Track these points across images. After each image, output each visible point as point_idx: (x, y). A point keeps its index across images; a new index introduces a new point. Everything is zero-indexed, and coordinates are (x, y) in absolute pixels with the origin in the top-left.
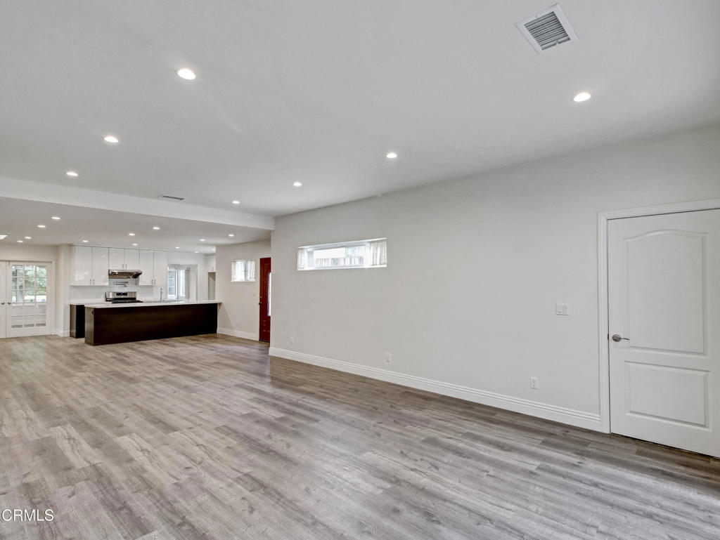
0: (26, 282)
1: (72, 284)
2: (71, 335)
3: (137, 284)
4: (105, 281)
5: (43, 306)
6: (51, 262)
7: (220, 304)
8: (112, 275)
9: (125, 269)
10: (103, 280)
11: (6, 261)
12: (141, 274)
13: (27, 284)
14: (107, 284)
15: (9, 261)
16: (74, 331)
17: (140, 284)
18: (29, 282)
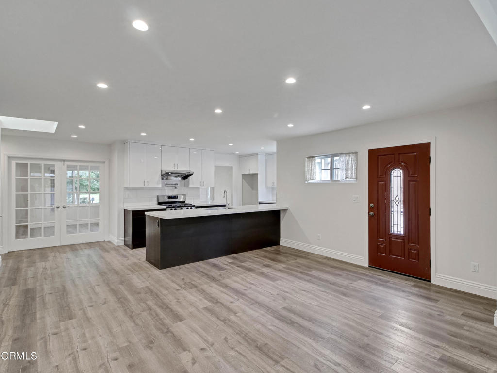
0: (81, 184)
1: (126, 186)
2: (126, 244)
3: (187, 186)
4: (158, 183)
5: (97, 207)
6: (104, 162)
7: (285, 210)
8: (165, 176)
9: (176, 169)
10: (156, 182)
11: (60, 160)
12: (192, 175)
13: (82, 187)
14: (160, 186)
15: (64, 161)
16: (129, 239)
17: (191, 186)
18: (84, 185)
